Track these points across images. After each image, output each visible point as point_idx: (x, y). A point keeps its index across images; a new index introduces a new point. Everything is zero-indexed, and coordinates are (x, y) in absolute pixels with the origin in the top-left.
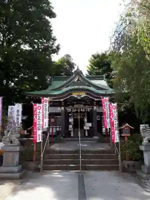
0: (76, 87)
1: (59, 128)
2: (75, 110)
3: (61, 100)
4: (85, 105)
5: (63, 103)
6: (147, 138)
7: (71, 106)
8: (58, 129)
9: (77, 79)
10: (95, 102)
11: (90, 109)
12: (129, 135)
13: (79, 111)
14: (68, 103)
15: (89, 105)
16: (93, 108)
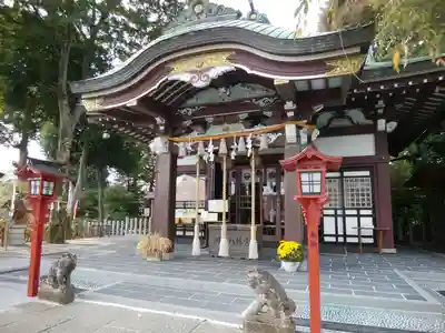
5: (159, 121)
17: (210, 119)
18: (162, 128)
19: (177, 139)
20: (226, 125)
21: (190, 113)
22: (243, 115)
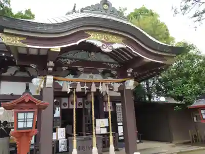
7: (71, 77)
16: (124, 82)
17: (81, 69)
18: (50, 69)
19: (59, 78)
20: (91, 74)
21: (69, 63)
22: (101, 70)
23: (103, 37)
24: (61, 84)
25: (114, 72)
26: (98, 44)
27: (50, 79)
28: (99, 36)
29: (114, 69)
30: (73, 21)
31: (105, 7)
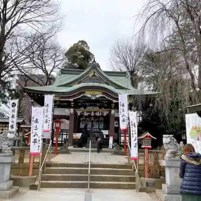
0: (91, 84)
1: (67, 135)
2: (88, 114)
3: (70, 100)
4: (100, 107)
5: (72, 103)
6: (170, 151)
7: (82, 108)
8: (65, 137)
9: (92, 74)
10: (114, 105)
11: (107, 112)
12: (150, 147)
13: (93, 114)
14: (79, 104)
15: (105, 108)
16: (111, 111)
17: (88, 104)
18: (72, 105)
19: (76, 109)
20: (93, 107)
23: (91, 93)
24: (77, 112)
25: (106, 105)
26: (90, 96)
27: (72, 110)
28: (90, 92)
29: (106, 103)
30: (78, 89)
31: (94, 78)
